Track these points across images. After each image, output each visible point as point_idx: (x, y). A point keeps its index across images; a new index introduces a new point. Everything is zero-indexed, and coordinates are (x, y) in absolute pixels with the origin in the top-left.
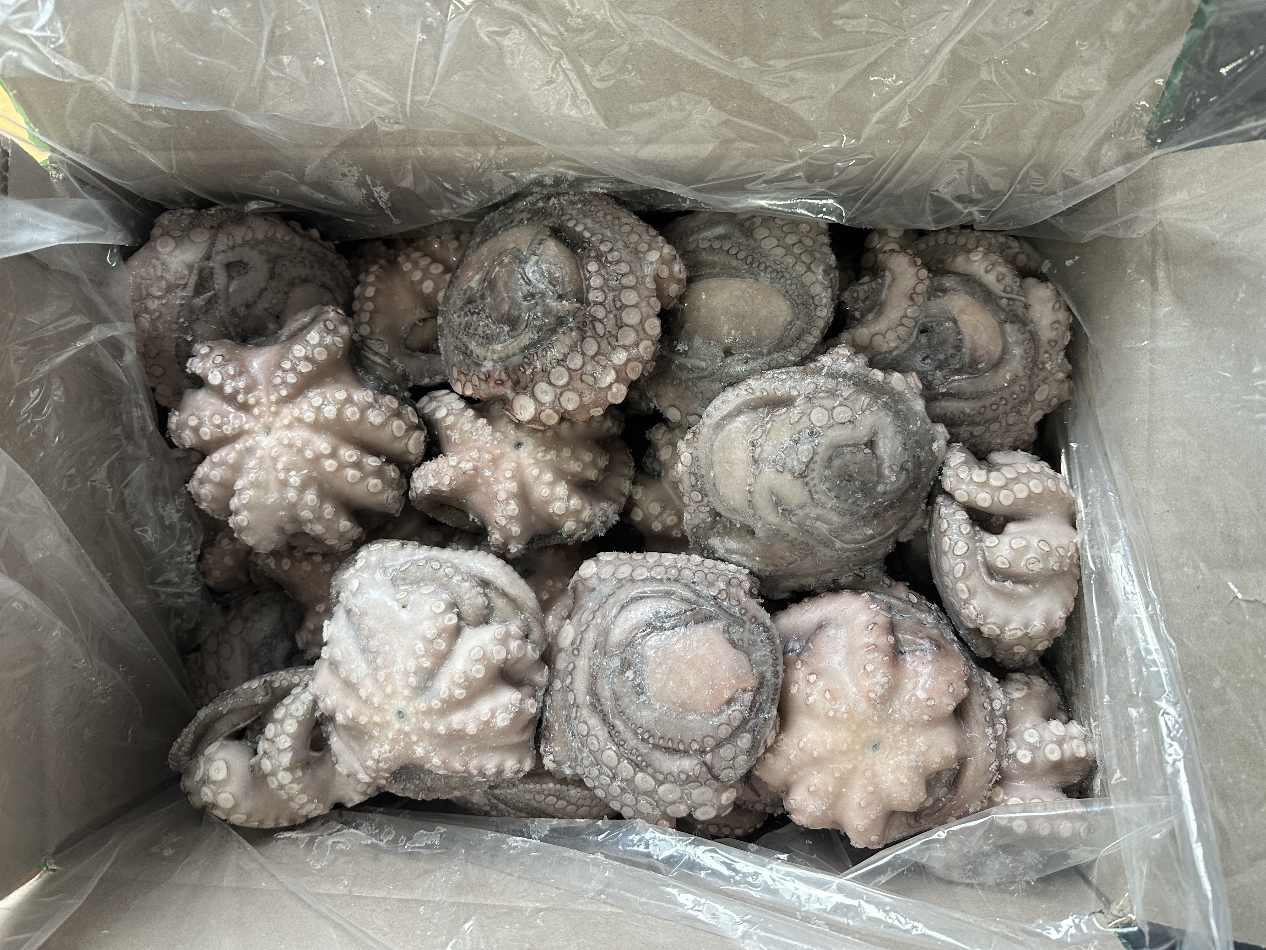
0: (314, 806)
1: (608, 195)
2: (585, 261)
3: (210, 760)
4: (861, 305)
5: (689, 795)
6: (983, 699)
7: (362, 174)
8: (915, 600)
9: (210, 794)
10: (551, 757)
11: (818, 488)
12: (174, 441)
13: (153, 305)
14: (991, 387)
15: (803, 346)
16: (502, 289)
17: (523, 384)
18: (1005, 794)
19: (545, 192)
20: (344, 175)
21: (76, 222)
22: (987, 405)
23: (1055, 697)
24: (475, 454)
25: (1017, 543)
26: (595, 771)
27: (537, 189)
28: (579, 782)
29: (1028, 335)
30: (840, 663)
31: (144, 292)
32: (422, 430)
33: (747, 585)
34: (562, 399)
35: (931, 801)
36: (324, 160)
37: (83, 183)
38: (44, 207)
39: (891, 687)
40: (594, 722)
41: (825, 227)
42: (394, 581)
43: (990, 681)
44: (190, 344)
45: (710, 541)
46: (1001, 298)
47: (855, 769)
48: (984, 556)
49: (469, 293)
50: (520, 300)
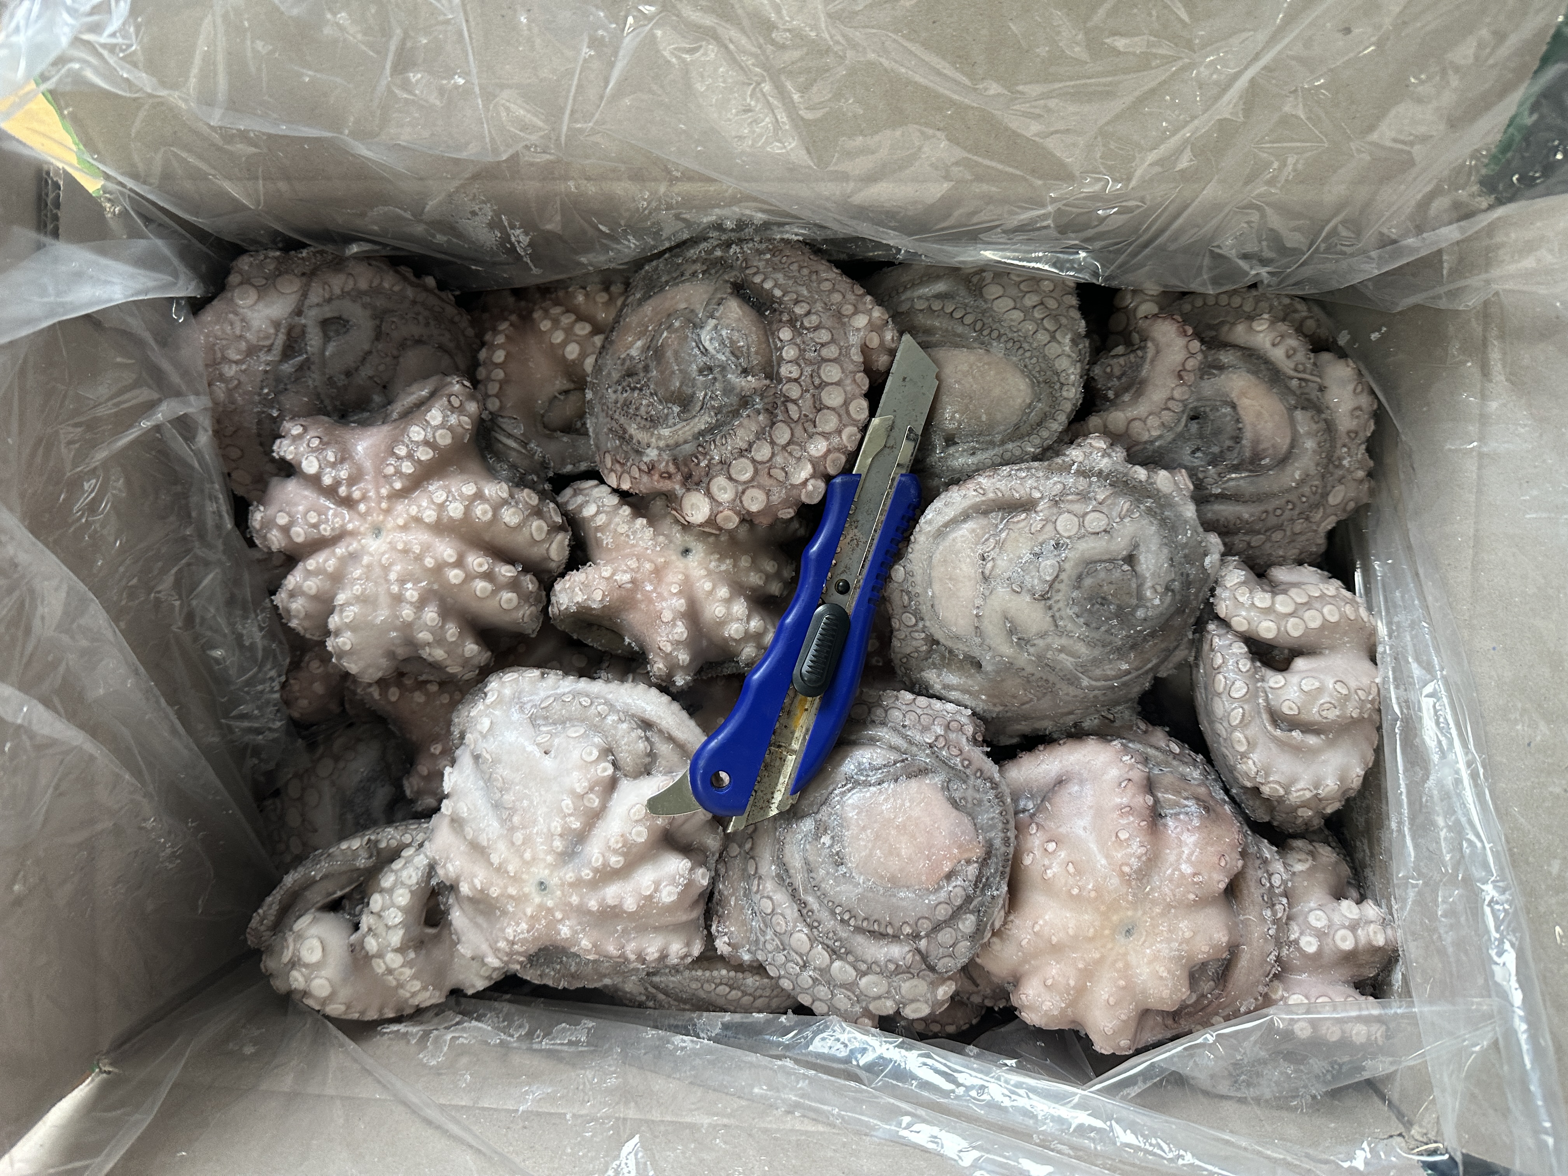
0: (428, 994)
1: (805, 243)
2: (775, 327)
3: (300, 937)
4: (1115, 382)
5: (898, 989)
6: (1260, 873)
7: (497, 214)
8: (1177, 750)
9: (301, 979)
10: (726, 939)
11: (1063, 613)
12: (257, 542)
13: (230, 371)
14: (1275, 488)
15: (1045, 434)
16: (672, 360)
17: (696, 479)
18: (1285, 990)
19: (724, 237)
20: (474, 213)
21: (142, 272)
22: (1270, 509)
23: (1345, 870)
24: (633, 563)
25: (1309, 685)
26: (781, 958)
27: (714, 234)
28: (759, 969)
29: (1322, 425)
30: (1085, 829)
31: (219, 355)
32: (566, 531)
33: (970, 730)
34: (744, 498)
35: (1194, 997)
36: (450, 195)
37: (147, 220)
38: (103, 252)
39: (1149, 860)
40: (781, 897)
41: (1073, 285)
42: (533, 720)
43: (1268, 850)
44: (276, 422)
45: (923, 674)
46: (1292, 378)
47: (1103, 958)
48: (1267, 699)
49: (628, 363)
50: (694, 374)
